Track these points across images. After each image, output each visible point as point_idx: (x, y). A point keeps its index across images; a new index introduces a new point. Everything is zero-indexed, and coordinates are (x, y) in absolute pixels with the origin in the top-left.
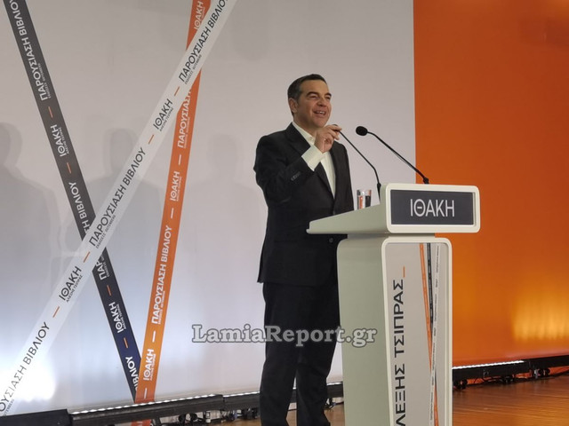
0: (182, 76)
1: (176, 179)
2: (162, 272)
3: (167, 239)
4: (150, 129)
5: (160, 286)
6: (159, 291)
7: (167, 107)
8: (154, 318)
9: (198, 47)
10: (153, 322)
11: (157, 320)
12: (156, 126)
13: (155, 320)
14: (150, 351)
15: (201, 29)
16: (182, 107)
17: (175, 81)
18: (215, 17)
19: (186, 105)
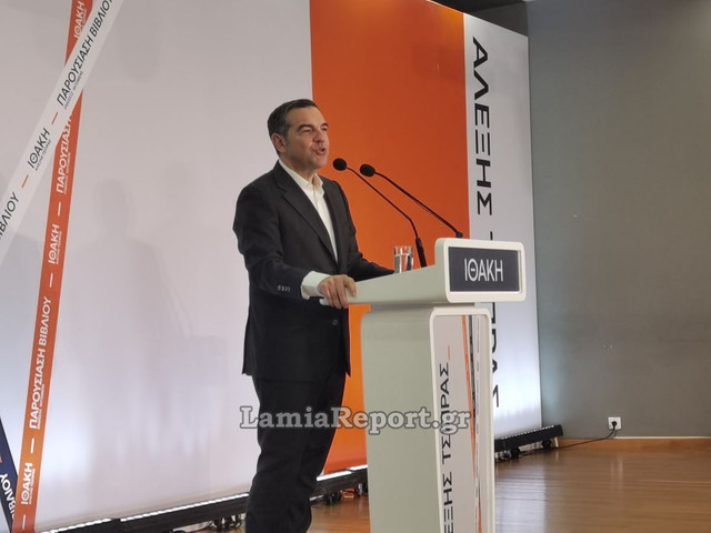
0: (61, 99)
1: (55, 235)
2: (41, 359)
3: (46, 314)
4: (23, 167)
5: (38, 378)
6: (38, 384)
7: (43, 139)
8: (32, 421)
9: (78, 61)
10: (31, 426)
11: (36, 424)
12: (31, 163)
13: (33, 424)
14: (29, 465)
15: (82, 36)
16: (62, 139)
17: (52, 105)
18: (98, 23)
19: (66, 137)
